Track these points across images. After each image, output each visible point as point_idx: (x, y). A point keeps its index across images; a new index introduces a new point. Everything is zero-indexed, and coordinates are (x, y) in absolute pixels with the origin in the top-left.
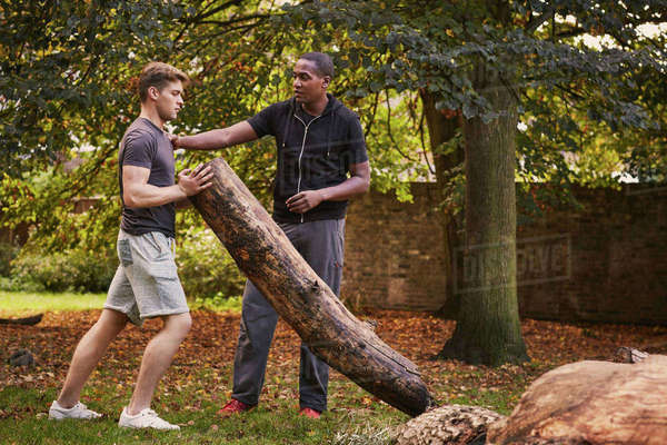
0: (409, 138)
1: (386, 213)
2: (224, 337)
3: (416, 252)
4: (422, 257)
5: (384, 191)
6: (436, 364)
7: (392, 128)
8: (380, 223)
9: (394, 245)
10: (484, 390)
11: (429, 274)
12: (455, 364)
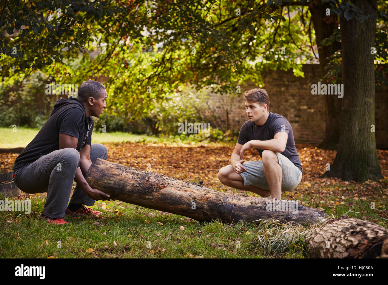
0: (301, 37)
1: (286, 83)
2: (187, 161)
3: (305, 107)
4: (309, 110)
5: (286, 70)
6: (323, 180)
7: (291, 30)
8: (283, 89)
9: (291, 103)
10: (357, 199)
11: (313, 121)
12: (336, 180)
